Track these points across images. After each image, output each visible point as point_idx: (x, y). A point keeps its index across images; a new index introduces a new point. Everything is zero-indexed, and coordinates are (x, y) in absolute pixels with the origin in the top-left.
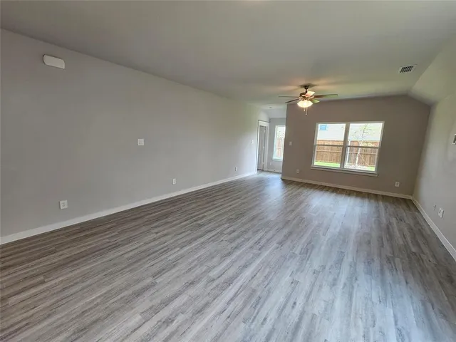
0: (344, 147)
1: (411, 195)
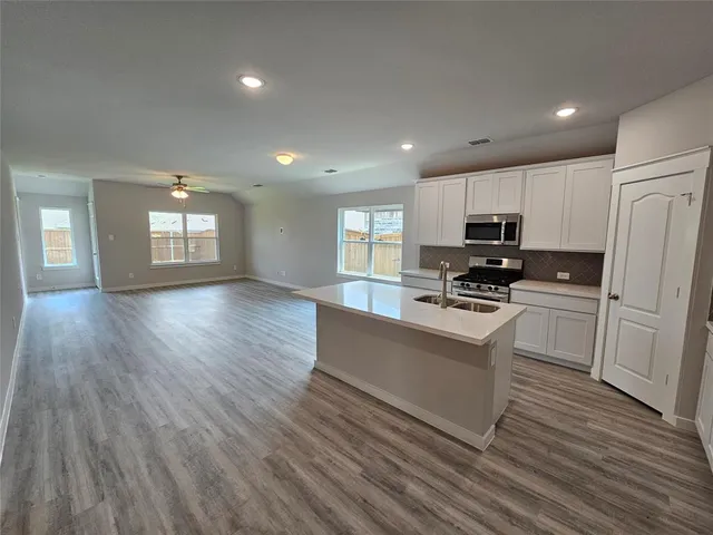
0: (186, 238)
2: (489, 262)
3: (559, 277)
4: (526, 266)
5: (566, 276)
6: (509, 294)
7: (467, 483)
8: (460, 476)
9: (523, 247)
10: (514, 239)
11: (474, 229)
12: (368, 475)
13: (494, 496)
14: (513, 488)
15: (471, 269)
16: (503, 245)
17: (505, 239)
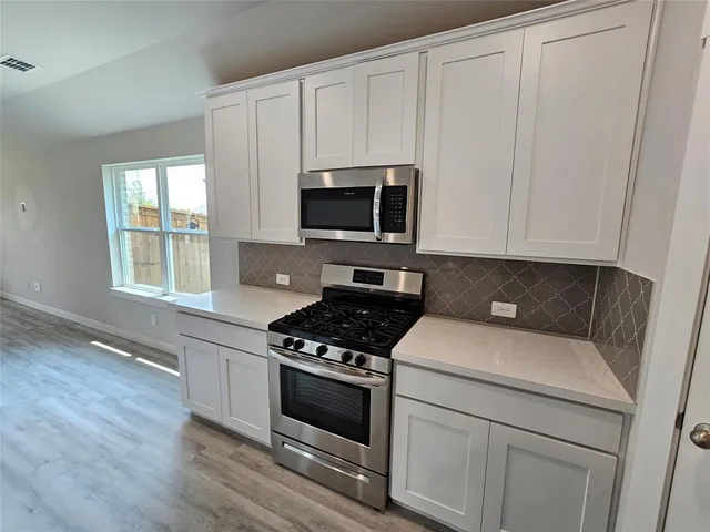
2: (358, 276)
3: (495, 312)
4: (431, 287)
5: (508, 310)
6: (391, 375)
9: (422, 247)
10: (403, 230)
11: (317, 205)
15: (326, 290)
16: (379, 242)
17: (383, 229)
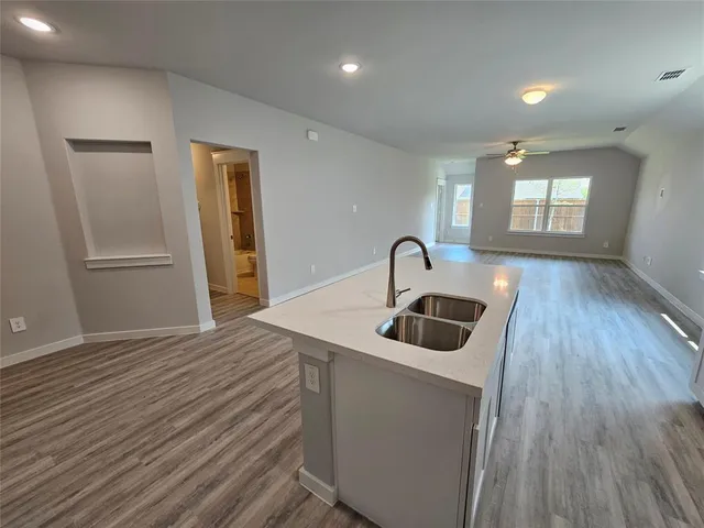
0: (547, 206)
1: (621, 255)
7: (255, 456)
8: (263, 452)
12: (273, 393)
13: (233, 478)
14: (238, 501)
